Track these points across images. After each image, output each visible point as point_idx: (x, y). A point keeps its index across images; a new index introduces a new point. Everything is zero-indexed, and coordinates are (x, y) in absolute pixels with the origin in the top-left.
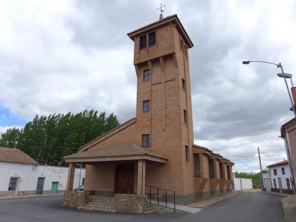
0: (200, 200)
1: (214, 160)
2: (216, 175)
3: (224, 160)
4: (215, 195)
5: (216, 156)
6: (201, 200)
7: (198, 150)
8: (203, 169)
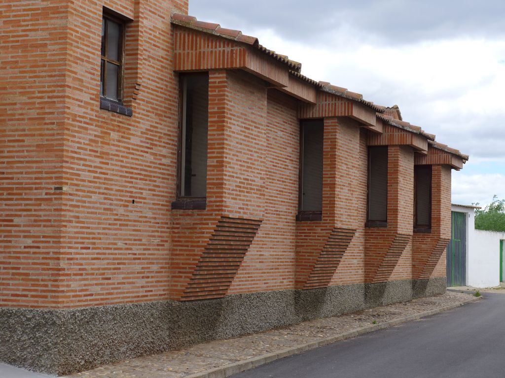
0: (208, 339)
1: (327, 123)
2: (332, 204)
3: (397, 134)
4: (327, 307)
5: (338, 103)
6: (212, 339)
7: (205, 47)
8: (221, 164)
